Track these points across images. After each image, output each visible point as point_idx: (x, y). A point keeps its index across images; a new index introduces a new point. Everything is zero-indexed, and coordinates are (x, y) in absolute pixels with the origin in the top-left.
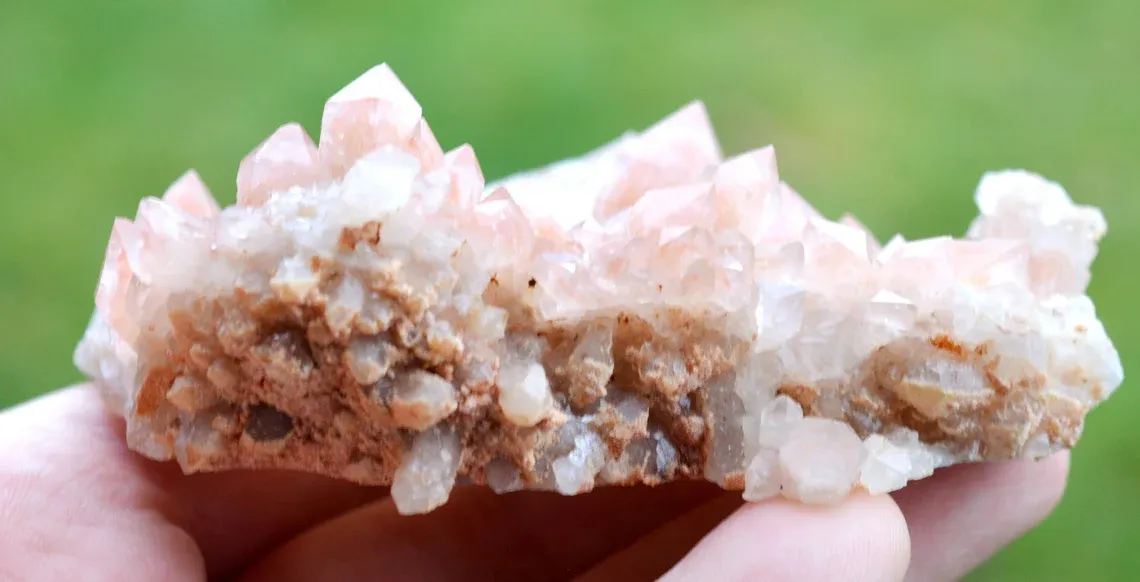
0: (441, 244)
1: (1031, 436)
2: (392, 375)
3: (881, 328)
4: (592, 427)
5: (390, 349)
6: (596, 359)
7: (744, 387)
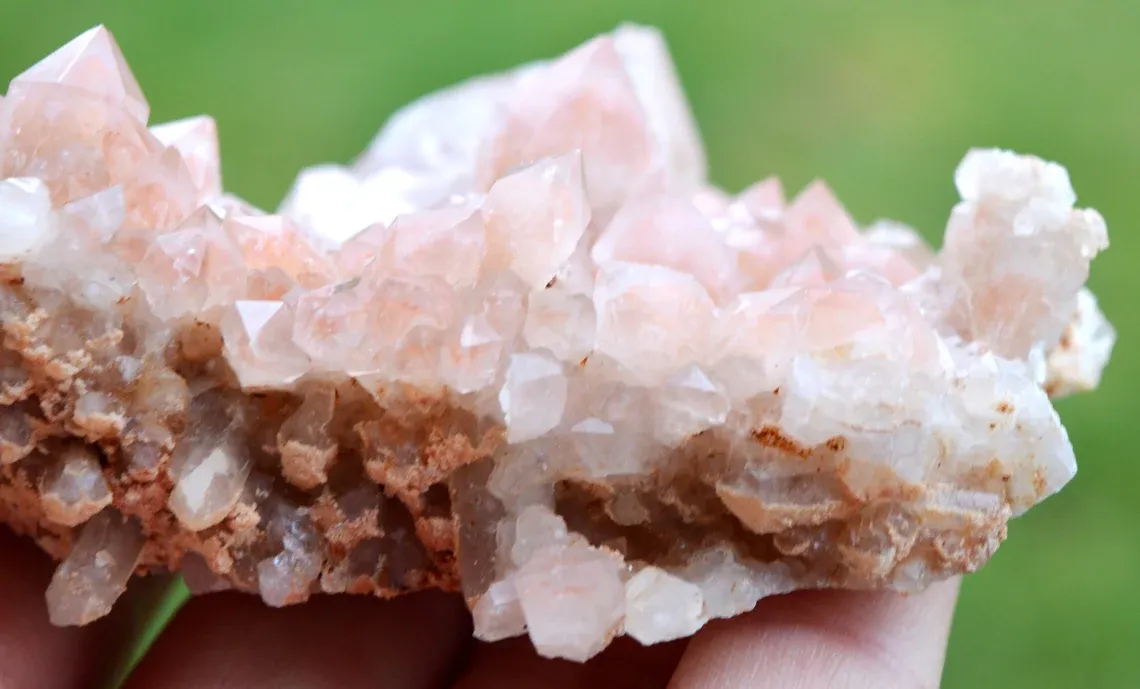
0: (101, 290)
1: (898, 563)
2: (43, 450)
3: (685, 417)
4: (304, 524)
5: (33, 422)
6: (306, 441)
7: (500, 485)
